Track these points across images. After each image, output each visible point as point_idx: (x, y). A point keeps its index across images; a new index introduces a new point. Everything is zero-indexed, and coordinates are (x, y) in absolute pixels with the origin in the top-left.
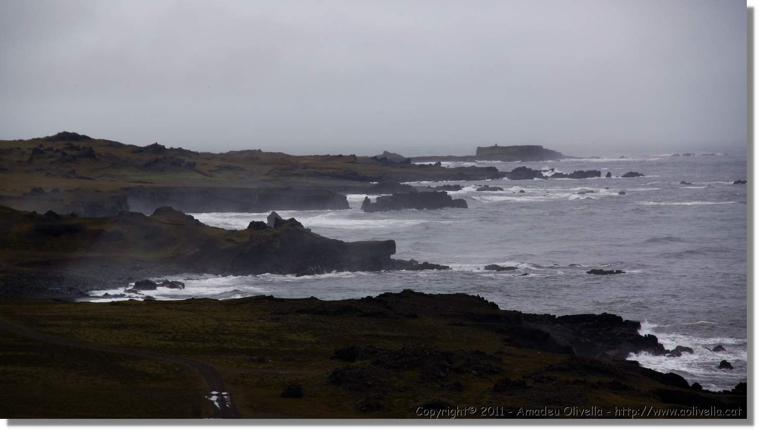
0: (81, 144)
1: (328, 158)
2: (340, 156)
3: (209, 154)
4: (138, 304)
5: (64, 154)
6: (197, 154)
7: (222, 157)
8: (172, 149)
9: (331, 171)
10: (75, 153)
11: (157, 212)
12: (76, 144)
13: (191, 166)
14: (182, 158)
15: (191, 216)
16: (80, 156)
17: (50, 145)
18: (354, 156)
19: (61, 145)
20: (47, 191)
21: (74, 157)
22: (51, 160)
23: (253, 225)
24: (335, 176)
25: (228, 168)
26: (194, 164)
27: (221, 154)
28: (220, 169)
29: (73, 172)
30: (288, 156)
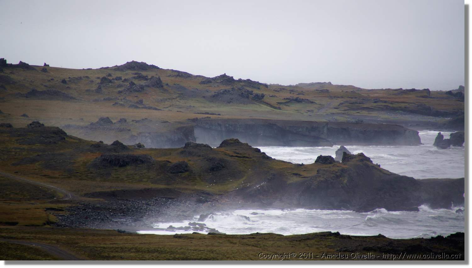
0: (150, 74)
1: (401, 92)
2: (413, 90)
3: (278, 86)
4: (203, 237)
5: (132, 84)
6: (266, 86)
7: (291, 89)
8: (240, 81)
9: (403, 105)
10: (143, 83)
11: (225, 144)
12: (144, 73)
13: (259, 99)
14: (250, 89)
15: (257, 149)
16: (148, 86)
17: (118, 74)
18: (427, 90)
19: (130, 74)
20: (114, 121)
21: (142, 88)
22: (119, 89)
23: (322, 160)
24: (406, 110)
25: (298, 101)
26: (263, 96)
27: (290, 86)
28: (289, 101)
29: (141, 102)
30: (359, 89)
